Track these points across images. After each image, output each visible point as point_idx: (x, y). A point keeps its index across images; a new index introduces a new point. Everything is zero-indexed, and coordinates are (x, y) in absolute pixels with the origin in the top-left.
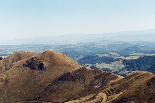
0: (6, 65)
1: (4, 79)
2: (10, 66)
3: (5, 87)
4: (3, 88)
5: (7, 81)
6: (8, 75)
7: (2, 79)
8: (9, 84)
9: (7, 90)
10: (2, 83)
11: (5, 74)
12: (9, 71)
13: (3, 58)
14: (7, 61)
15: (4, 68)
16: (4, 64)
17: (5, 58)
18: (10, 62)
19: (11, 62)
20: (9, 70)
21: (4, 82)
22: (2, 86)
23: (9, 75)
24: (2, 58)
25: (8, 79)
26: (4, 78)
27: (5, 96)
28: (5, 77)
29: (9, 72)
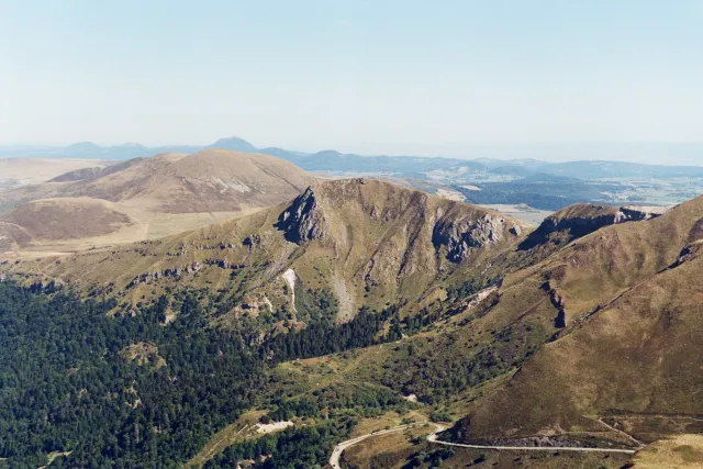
0: (660, 248)
1: (654, 305)
2: (685, 252)
3: (657, 341)
4: (648, 343)
5: (668, 317)
6: (674, 291)
7: (648, 302)
8: (679, 332)
9: (666, 357)
10: (646, 323)
11: (661, 283)
12: (682, 272)
13: (648, 216)
14: (669, 231)
15: (650, 257)
16: (653, 241)
17: (654, 216)
18: (682, 233)
19: (686, 235)
20: (680, 267)
21: (656, 319)
22: (645, 335)
23: (681, 293)
24: (644, 215)
25: (676, 309)
26: (654, 299)
27: (657, 380)
28: (659, 297)
29: (681, 280)
